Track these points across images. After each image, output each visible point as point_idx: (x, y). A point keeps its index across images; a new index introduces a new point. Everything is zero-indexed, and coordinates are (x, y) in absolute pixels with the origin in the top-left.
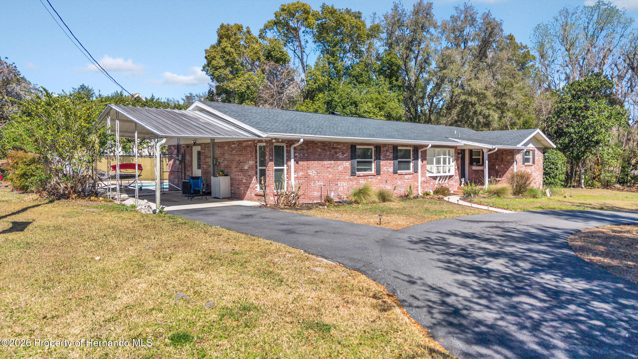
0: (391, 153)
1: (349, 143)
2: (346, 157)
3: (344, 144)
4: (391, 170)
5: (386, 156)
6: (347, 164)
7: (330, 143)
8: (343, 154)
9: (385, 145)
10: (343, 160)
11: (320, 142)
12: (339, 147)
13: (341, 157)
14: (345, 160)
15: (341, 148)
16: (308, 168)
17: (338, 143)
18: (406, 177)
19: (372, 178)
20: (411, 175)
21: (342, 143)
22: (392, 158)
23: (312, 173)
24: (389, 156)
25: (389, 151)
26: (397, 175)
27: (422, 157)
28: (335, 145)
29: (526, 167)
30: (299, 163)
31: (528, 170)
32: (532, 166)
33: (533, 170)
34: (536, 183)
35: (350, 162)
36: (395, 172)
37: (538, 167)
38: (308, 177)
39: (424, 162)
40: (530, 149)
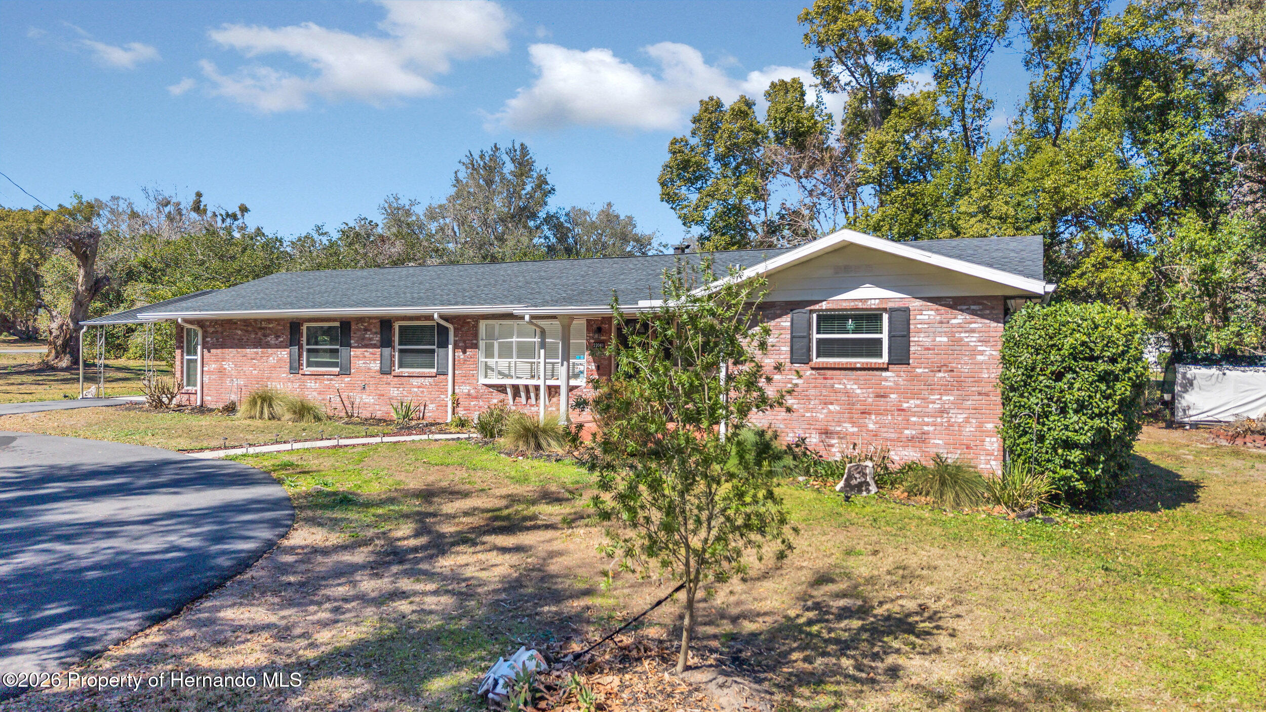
0: (376, 333)
1: (288, 319)
2: (282, 342)
3: (278, 321)
4: (376, 366)
5: (363, 339)
6: (284, 354)
7: (256, 320)
8: (277, 337)
9: (361, 319)
10: (277, 347)
11: (240, 320)
12: (271, 326)
13: (273, 342)
14: (280, 348)
15: (273, 328)
16: (224, 359)
17: (269, 321)
18: (415, 382)
19: (331, 380)
20: (430, 380)
21: (276, 320)
22: (379, 344)
23: (228, 366)
24: (371, 339)
25: (370, 330)
26: (390, 377)
27: (464, 342)
28: (263, 324)
29: (829, 373)
30: (212, 351)
31: (849, 384)
32: (886, 369)
33: (896, 388)
34: (921, 439)
35: (288, 350)
36: (385, 371)
37: (941, 375)
38: (221, 371)
39: (469, 352)
40: (860, 305)
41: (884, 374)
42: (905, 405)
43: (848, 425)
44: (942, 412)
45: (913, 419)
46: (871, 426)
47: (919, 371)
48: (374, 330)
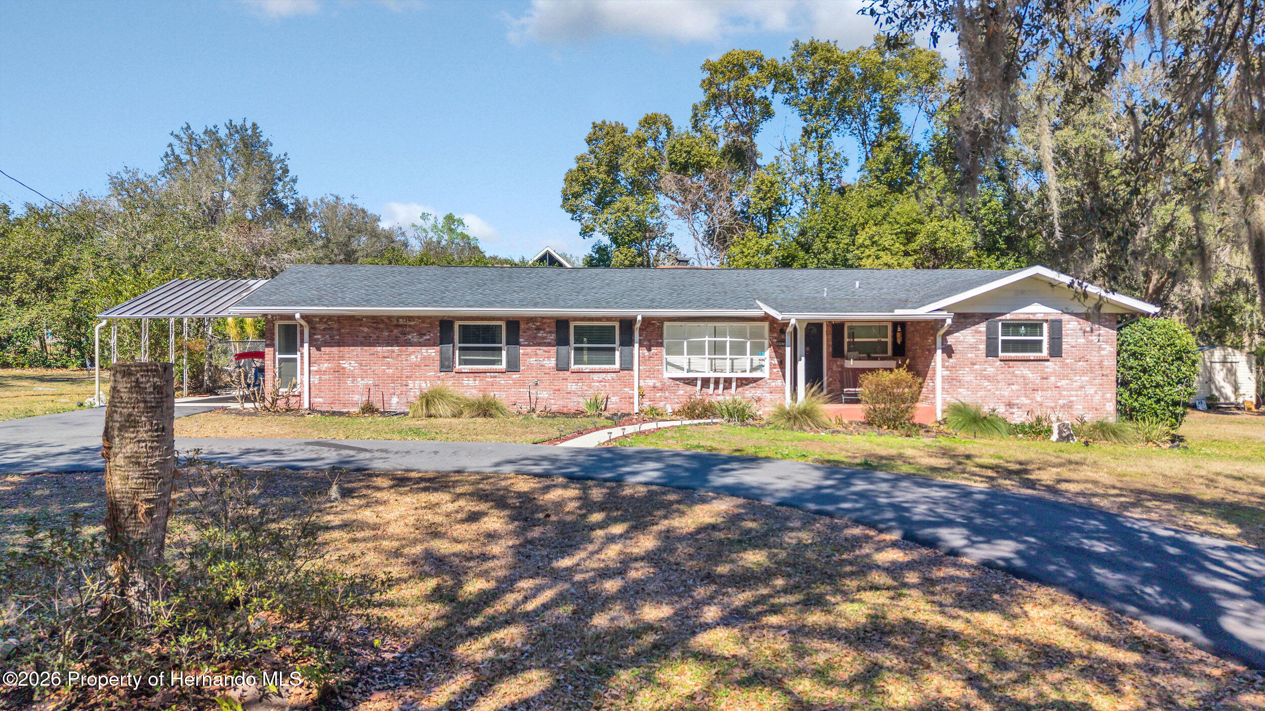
0: (550, 332)
1: (436, 317)
2: (429, 340)
3: (423, 319)
4: (552, 362)
5: (535, 338)
6: (433, 352)
7: (390, 318)
8: (421, 335)
9: (531, 319)
10: (420, 344)
11: (367, 317)
12: (412, 323)
13: (415, 340)
14: (425, 346)
15: (415, 325)
16: (342, 358)
17: (410, 318)
18: (596, 377)
19: (495, 377)
20: (614, 375)
21: (419, 317)
22: (554, 342)
23: (349, 365)
24: (544, 338)
25: (544, 329)
26: (568, 373)
27: (649, 341)
28: (401, 322)
29: (1011, 363)
30: (322, 349)
31: (1023, 370)
32: (1048, 360)
33: (1054, 373)
34: (1069, 406)
35: (438, 348)
36: (562, 367)
37: (1081, 363)
38: (339, 372)
39: (654, 350)
40: (1031, 317)
41: (1047, 363)
42: (1059, 384)
43: (1023, 399)
44: (1082, 387)
45: (1065, 393)
46: (1039, 399)
47: (1068, 361)
48: (548, 329)
